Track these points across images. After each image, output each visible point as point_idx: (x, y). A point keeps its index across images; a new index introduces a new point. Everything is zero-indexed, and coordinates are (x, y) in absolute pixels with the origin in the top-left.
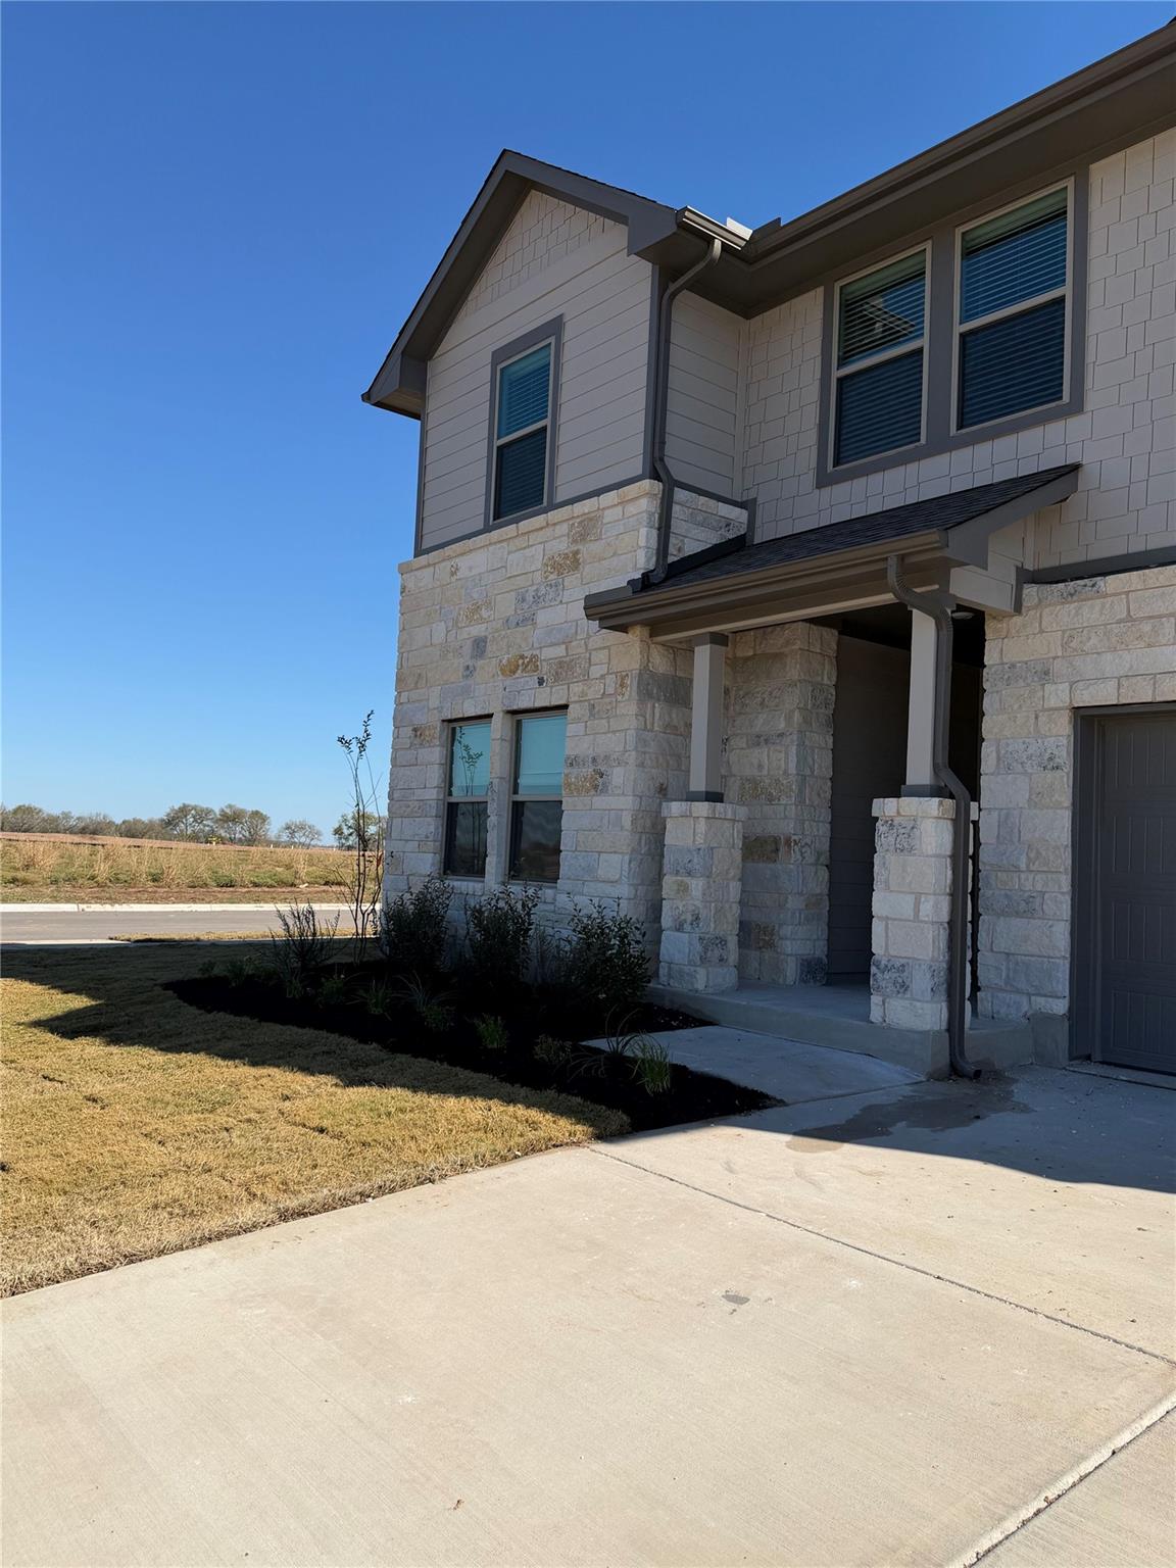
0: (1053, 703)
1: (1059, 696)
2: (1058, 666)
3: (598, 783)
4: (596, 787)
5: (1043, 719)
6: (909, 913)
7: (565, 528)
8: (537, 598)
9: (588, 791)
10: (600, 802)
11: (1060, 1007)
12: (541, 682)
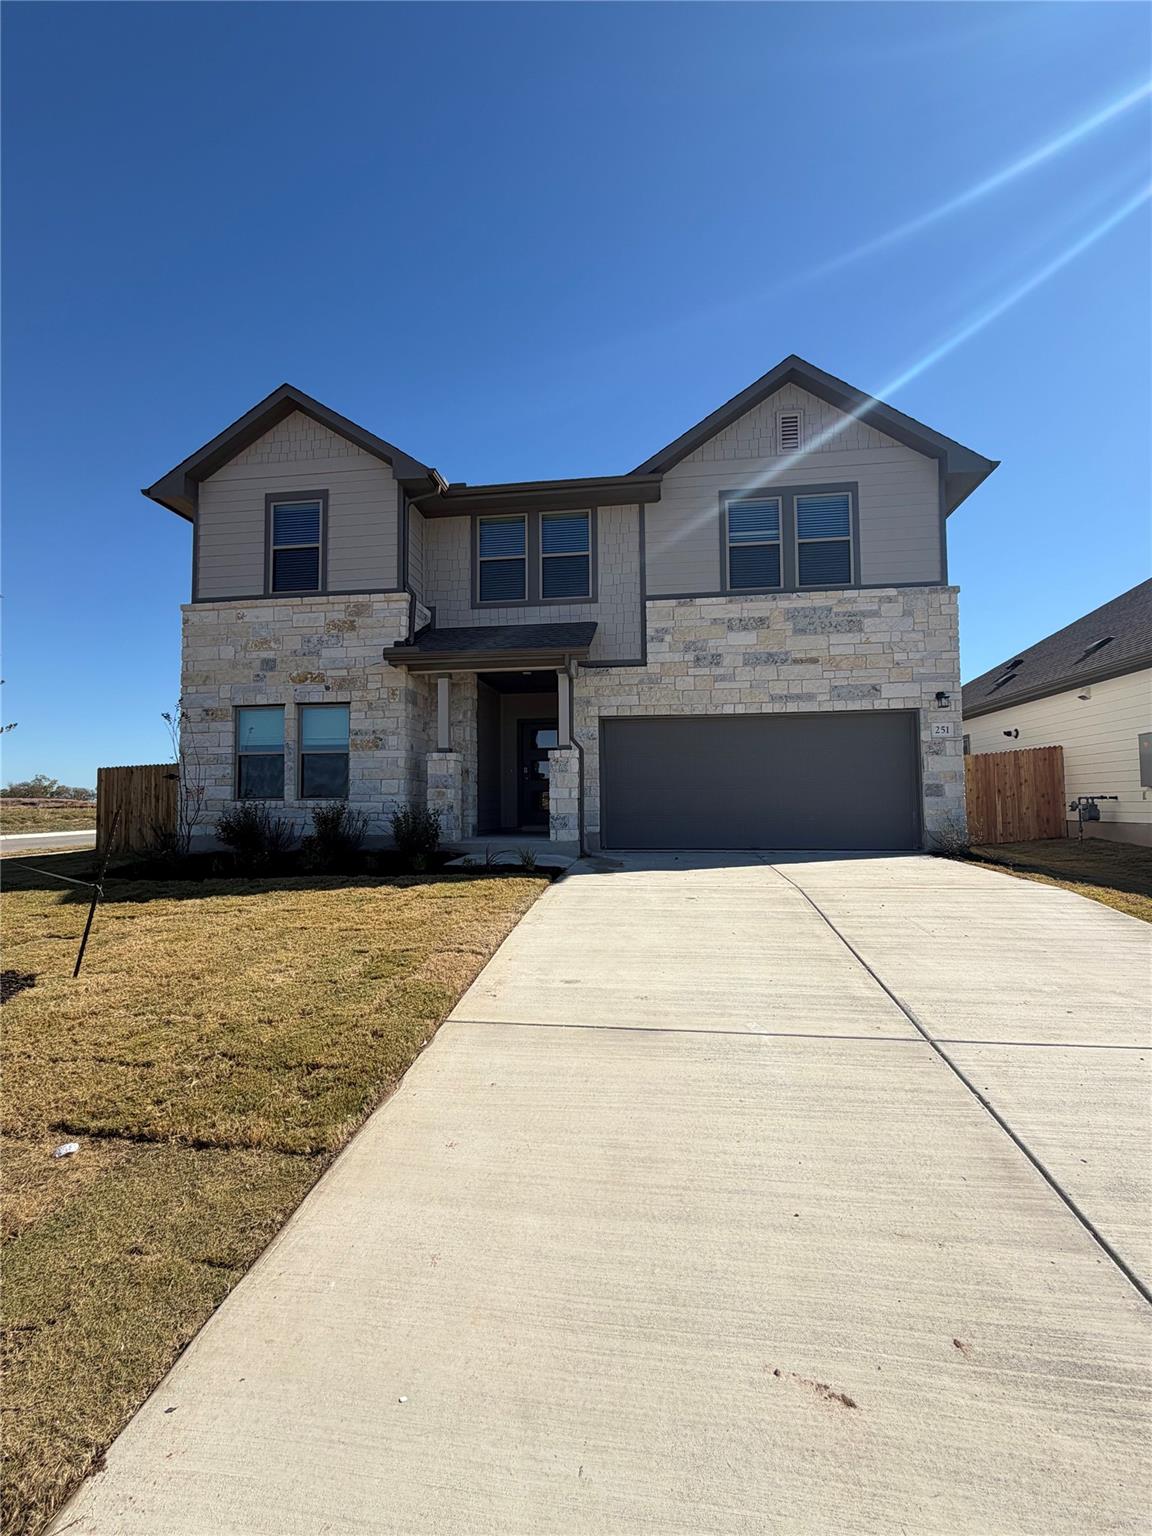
0: (592, 714)
1: (594, 711)
2: (593, 700)
3: (378, 743)
4: (377, 746)
5: (588, 720)
6: (567, 795)
7: (343, 607)
8: (320, 641)
9: (371, 748)
10: (379, 754)
11: (598, 829)
12: (327, 688)
